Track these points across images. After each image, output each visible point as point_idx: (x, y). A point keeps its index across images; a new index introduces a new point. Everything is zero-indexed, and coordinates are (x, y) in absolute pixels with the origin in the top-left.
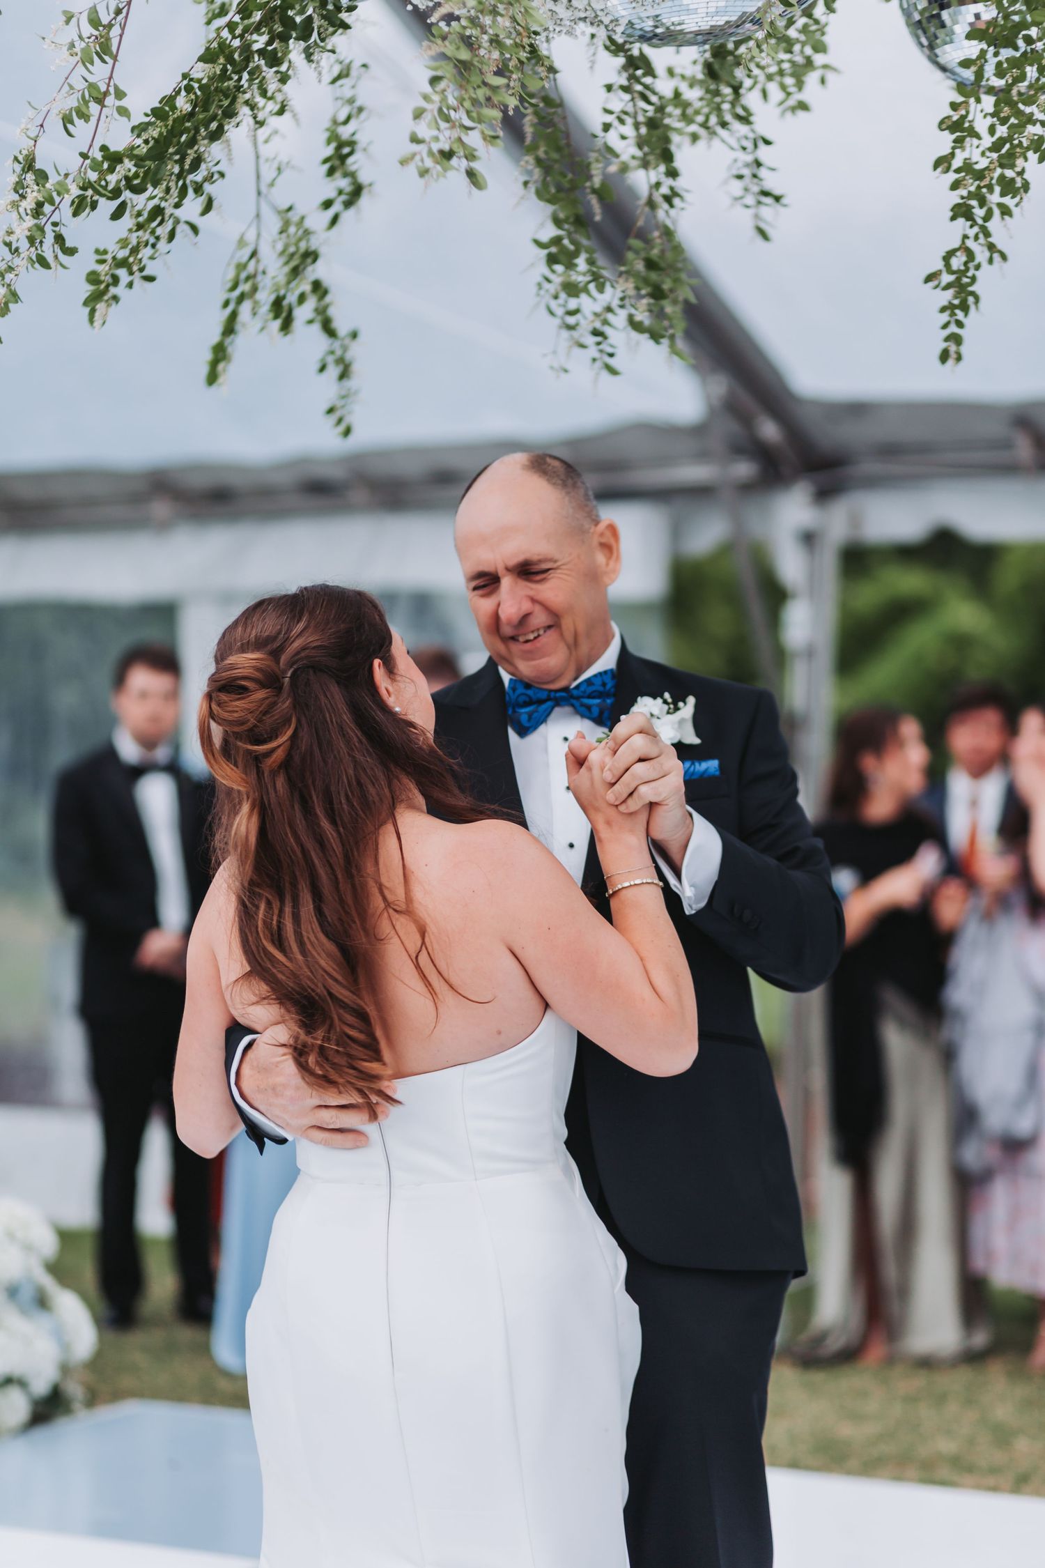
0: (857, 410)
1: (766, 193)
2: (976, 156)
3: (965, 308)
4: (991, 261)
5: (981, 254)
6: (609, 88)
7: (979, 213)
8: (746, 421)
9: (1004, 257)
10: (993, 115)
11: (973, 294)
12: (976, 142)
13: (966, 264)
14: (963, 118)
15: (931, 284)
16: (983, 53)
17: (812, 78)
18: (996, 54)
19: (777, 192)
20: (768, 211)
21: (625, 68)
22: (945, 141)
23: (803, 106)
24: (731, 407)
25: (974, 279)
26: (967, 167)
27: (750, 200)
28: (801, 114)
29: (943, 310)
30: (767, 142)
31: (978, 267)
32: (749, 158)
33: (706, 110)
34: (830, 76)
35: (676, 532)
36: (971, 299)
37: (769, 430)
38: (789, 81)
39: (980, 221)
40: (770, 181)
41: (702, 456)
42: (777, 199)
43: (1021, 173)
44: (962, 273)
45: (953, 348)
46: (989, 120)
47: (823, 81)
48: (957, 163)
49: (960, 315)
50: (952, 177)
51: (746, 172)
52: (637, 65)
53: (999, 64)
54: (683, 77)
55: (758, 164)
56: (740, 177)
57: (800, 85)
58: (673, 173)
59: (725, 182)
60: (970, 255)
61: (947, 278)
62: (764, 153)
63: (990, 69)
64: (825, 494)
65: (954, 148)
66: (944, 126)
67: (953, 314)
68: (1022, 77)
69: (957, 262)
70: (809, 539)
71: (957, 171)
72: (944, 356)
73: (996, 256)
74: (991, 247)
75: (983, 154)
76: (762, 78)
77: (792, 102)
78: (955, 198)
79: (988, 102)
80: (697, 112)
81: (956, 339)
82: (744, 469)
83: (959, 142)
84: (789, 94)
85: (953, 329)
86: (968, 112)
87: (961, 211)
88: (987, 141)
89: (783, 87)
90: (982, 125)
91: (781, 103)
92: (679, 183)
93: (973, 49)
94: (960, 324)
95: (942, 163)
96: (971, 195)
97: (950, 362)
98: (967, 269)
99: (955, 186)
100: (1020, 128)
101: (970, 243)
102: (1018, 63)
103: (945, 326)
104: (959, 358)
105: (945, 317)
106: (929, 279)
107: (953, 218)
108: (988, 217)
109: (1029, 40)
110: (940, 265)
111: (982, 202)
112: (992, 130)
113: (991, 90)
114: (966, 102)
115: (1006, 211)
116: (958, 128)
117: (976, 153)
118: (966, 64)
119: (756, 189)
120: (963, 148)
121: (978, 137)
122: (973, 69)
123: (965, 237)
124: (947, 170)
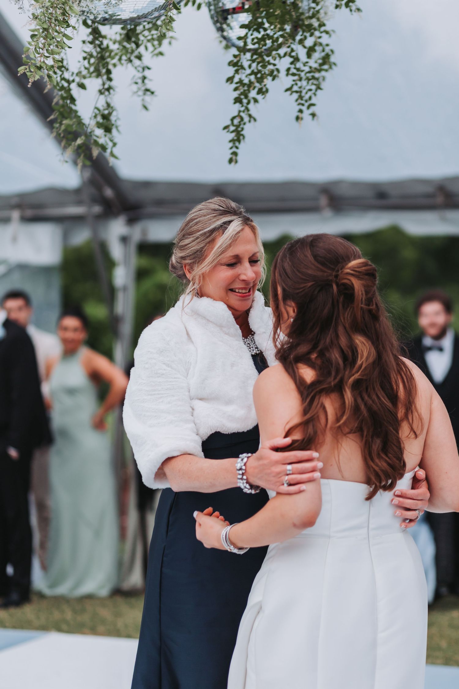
0: (147, 184)
1: (147, 90)
2: (243, 77)
3: (239, 141)
4: (250, 121)
5: (246, 119)
6: (84, 42)
7: (245, 101)
8: (99, 189)
9: (255, 120)
10: (250, 60)
11: (242, 135)
12: (243, 71)
13: (240, 122)
14: (238, 61)
15: (226, 130)
16: (247, 34)
17: (165, 42)
18: (252, 35)
19: (152, 90)
20: (148, 98)
21: (91, 33)
22: (231, 71)
23: (161, 54)
24: (92, 182)
25: (243, 129)
26: (241, 82)
27: (141, 93)
28: (160, 57)
29: (230, 141)
30: (149, 68)
31: (244, 124)
32: (140, 75)
33: (120, 54)
34: (173, 42)
35: (66, 236)
36: (241, 137)
37: (109, 192)
38: (156, 43)
39: (245, 105)
40: (149, 85)
41: (79, 203)
42: (153, 93)
43: (265, 85)
44: (238, 126)
45: (234, 158)
46: (249, 62)
47: (170, 43)
48: (236, 79)
49: (237, 144)
50: (234, 86)
51: (140, 81)
52: (96, 33)
53: (253, 40)
54: (111, 40)
55: (144, 78)
56: (136, 83)
57: (160, 44)
58: (110, 79)
59: (130, 85)
60: (242, 119)
61: (232, 128)
62: (147, 73)
63: (249, 40)
64: (131, 221)
65: (235, 74)
66: (231, 64)
67: (234, 143)
68: (265, 45)
69: (236, 122)
70: (124, 240)
71: (237, 83)
72: (231, 161)
73: (252, 120)
74: (250, 116)
75: (246, 76)
76: (145, 41)
77: (157, 51)
78: (236, 94)
79: (248, 55)
80: (116, 54)
81: (235, 154)
82: (97, 209)
83: (237, 72)
84: (155, 49)
85: (234, 149)
86: (240, 58)
87: (238, 100)
88: (248, 71)
89: (153, 45)
90: (246, 64)
91: (152, 52)
92: (113, 84)
93: (243, 32)
94: (237, 148)
95: (230, 80)
96: (241, 94)
97: (233, 163)
98: (240, 125)
99: (236, 89)
100: (264, 67)
101: (242, 114)
102: (263, 39)
103: (231, 148)
104: (236, 162)
105: (231, 145)
106: (225, 128)
107: (235, 103)
108: (248, 103)
109: (265, 30)
110: (229, 123)
111: (246, 97)
112: (250, 66)
113: (249, 50)
114: (239, 55)
115: (256, 101)
116: (236, 64)
117: (244, 76)
118: (240, 38)
119: (143, 88)
120: (238, 74)
121: (245, 69)
122: (243, 40)
123: (240, 111)
124: (231, 83)
